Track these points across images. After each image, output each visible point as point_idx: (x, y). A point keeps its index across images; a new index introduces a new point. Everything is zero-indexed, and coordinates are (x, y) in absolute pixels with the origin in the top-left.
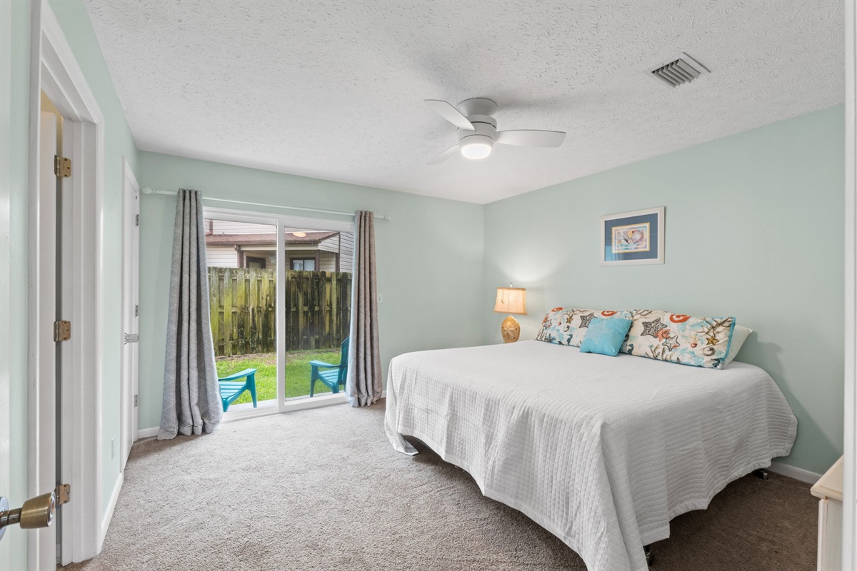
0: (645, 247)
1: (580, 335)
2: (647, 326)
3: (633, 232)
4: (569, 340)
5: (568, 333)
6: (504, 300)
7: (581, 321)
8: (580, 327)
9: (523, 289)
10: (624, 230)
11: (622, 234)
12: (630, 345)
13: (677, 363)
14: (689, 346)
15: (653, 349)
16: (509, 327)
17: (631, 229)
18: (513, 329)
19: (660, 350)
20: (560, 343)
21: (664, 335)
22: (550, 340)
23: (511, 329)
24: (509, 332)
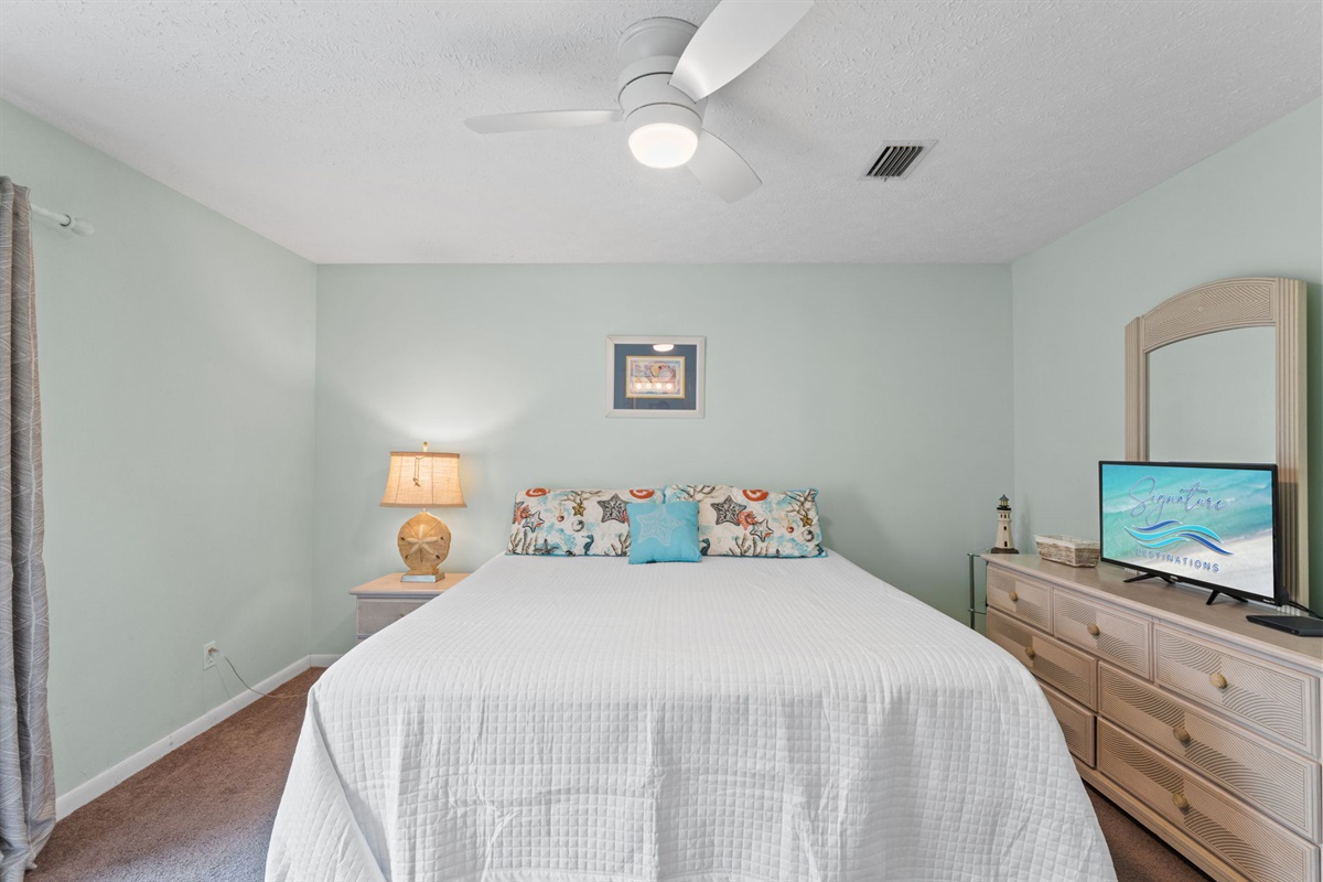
0: (678, 393)
1: (608, 534)
2: (720, 510)
3: (660, 368)
4: (587, 547)
5: (584, 533)
6: (421, 478)
7: (601, 510)
8: (603, 521)
9: (458, 456)
10: (647, 363)
11: (643, 369)
12: (704, 541)
13: (778, 557)
14: (785, 532)
15: (740, 542)
16: (425, 536)
17: (656, 362)
18: (435, 538)
19: (749, 542)
20: (570, 553)
21: (749, 520)
22: (547, 551)
23: (429, 539)
24: (426, 546)
